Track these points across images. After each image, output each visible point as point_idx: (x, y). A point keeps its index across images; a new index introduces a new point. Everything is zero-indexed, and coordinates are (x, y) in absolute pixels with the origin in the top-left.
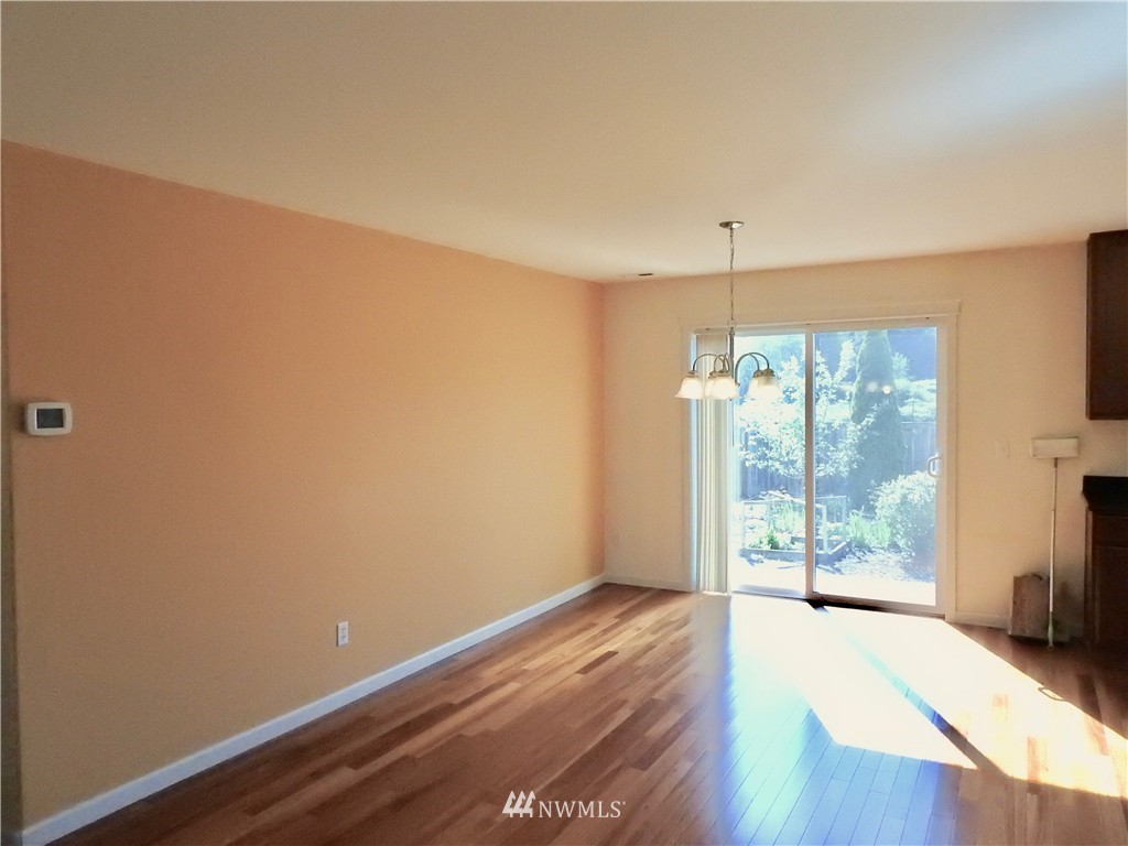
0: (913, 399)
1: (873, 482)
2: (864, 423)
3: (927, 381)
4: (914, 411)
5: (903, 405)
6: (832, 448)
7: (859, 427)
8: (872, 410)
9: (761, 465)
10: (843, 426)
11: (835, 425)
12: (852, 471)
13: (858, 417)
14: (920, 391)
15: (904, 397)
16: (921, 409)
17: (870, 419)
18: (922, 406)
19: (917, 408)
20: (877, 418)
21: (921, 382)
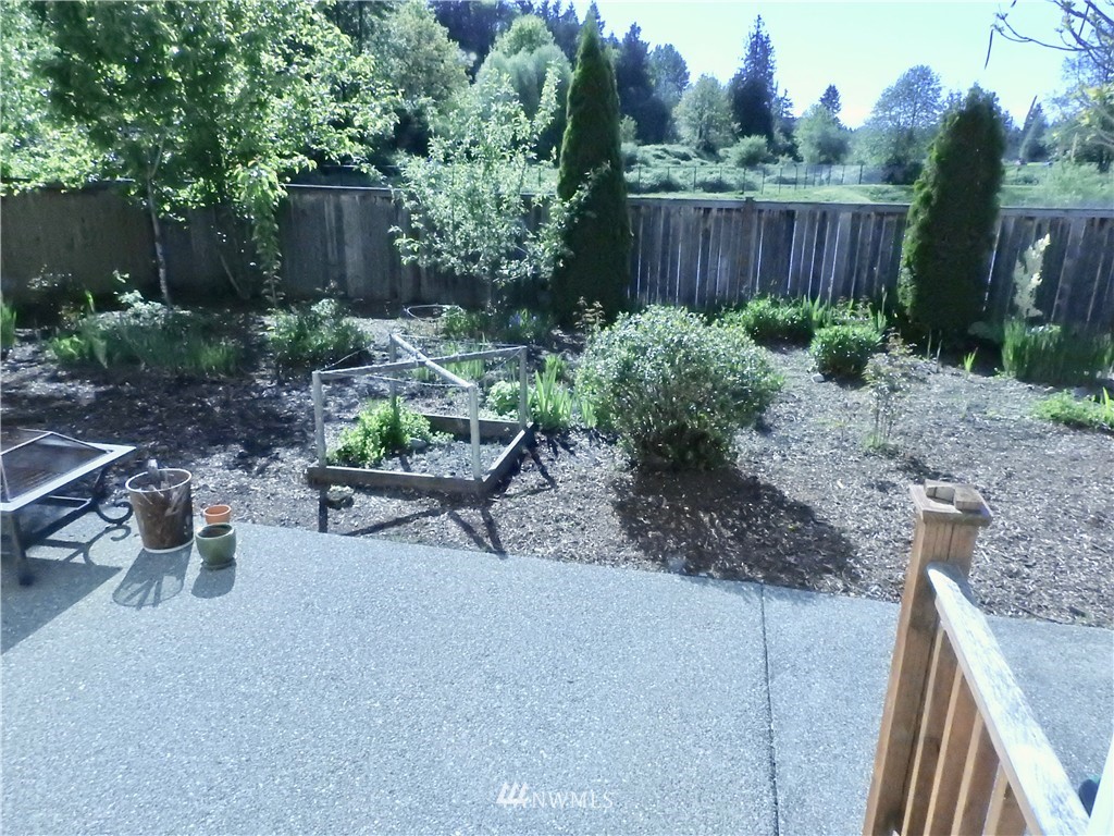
0: (639, 165)
1: (582, 301)
2: (574, 198)
3: (652, 146)
4: (640, 177)
5: (629, 170)
6: (531, 236)
7: (567, 205)
8: (586, 180)
9: (424, 262)
10: (546, 201)
11: (536, 200)
12: (557, 271)
13: (566, 189)
14: (647, 155)
15: (631, 161)
16: (648, 175)
17: (581, 194)
18: (647, 172)
19: (642, 174)
20: (593, 191)
21: (647, 147)
